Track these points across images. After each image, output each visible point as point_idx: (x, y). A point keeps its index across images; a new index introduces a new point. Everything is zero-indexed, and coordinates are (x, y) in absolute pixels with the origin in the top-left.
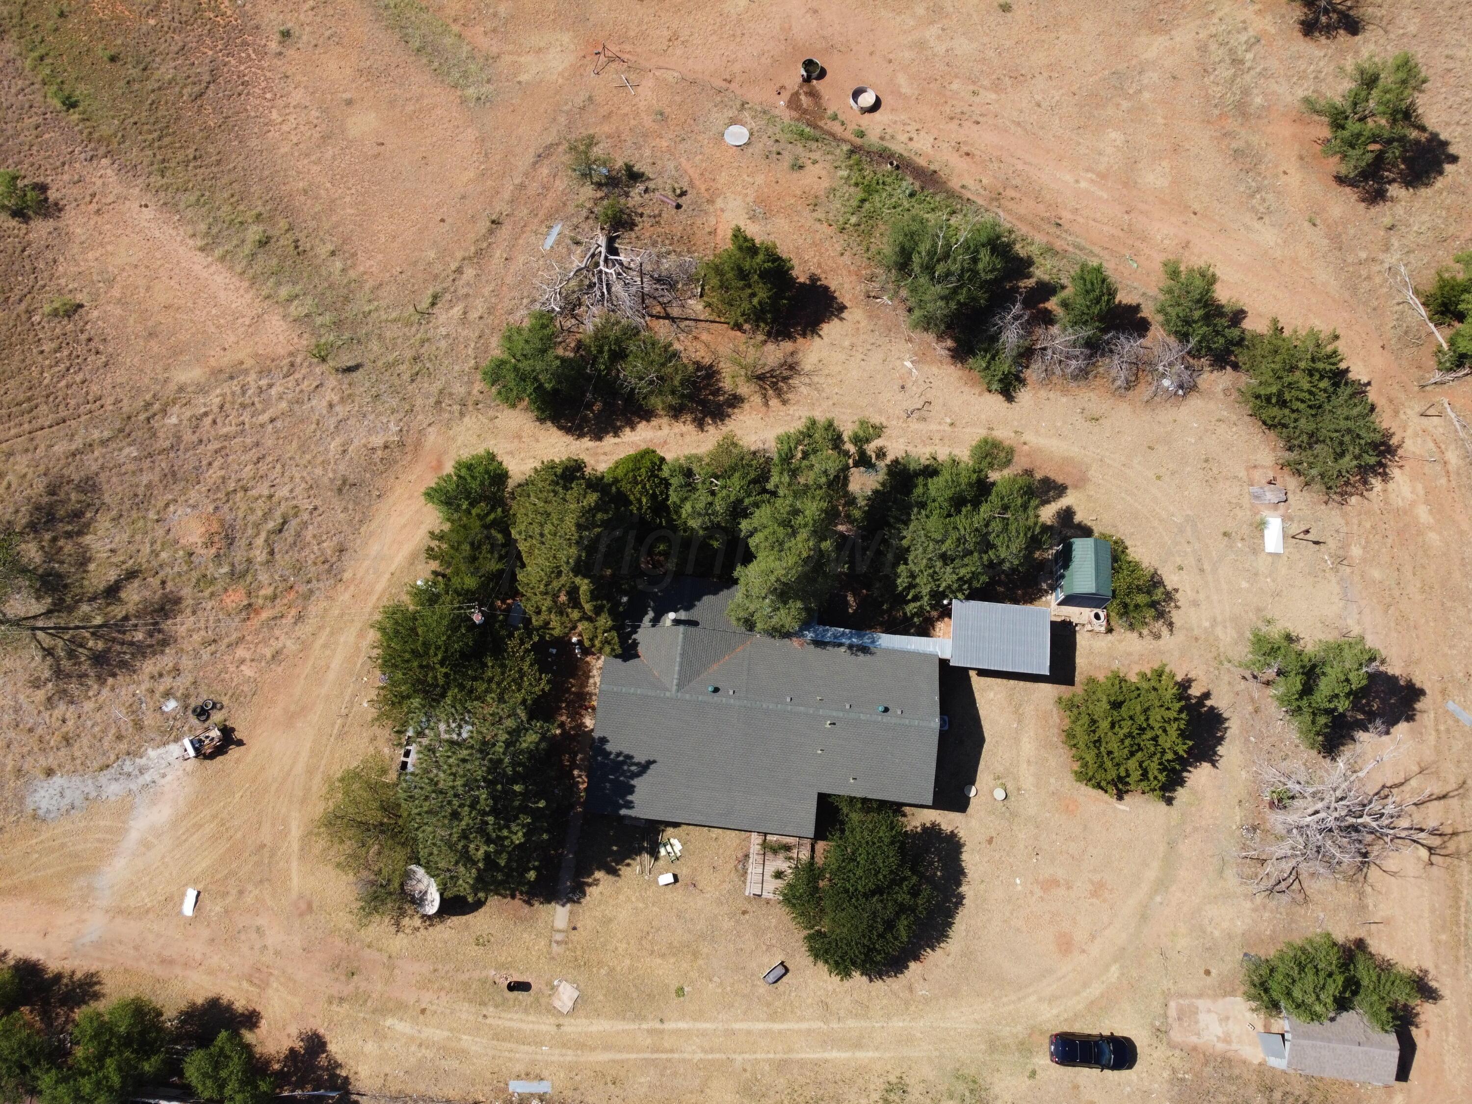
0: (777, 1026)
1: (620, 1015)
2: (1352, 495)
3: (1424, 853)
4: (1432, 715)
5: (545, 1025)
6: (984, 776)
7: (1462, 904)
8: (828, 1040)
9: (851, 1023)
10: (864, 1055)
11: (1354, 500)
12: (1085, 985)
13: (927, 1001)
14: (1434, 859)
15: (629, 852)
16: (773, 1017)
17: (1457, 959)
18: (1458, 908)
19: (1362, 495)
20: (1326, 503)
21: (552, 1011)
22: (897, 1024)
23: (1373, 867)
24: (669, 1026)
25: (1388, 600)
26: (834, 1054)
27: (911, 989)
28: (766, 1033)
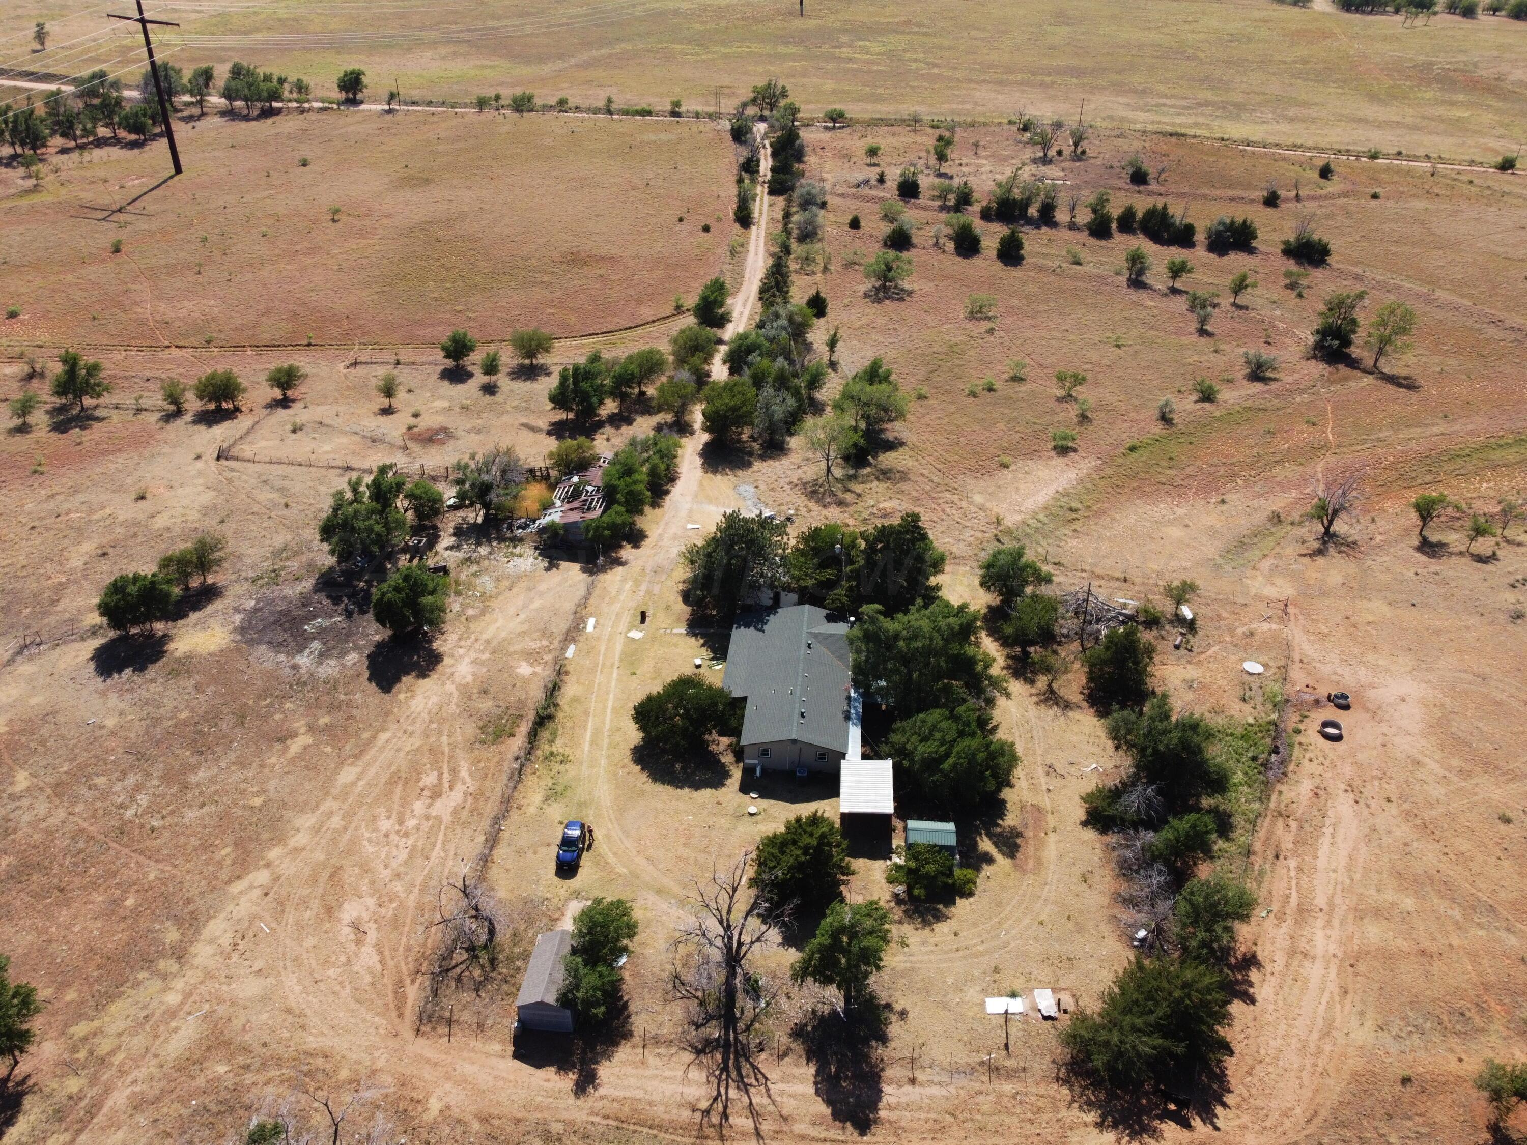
0: (609, 711)
1: (623, 653)
2: (1071, 1090)
3: (704, 1105)
4: (840, 1138)
5: (622, 627)
6: (765, 803)
7: (655, 1132)
8: (597, 733)
9: (606, 741)
10: (587, 746)
11: (1065, 1091)
12: (615, 854)
13: (615, 775)
14: (698, 1115)
15: (713, 650)
16: (614, 709)
17: (606, 1117)
18: (651, 1127)
19: (1073, 1101)
20: (1054, 1062)
21: (629, 630)
22: (603, 762)
23: (693, 1057)
24: (615, 671)
25: (961, 1117)
26: (588, 734)
27: (624, 767)
28: (605, 707)
